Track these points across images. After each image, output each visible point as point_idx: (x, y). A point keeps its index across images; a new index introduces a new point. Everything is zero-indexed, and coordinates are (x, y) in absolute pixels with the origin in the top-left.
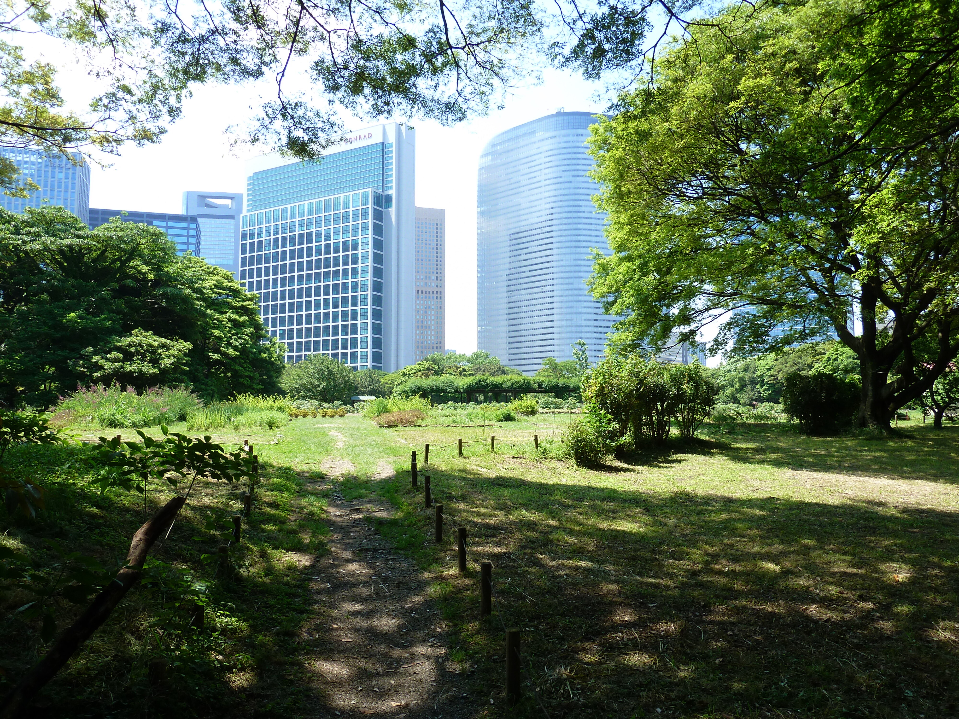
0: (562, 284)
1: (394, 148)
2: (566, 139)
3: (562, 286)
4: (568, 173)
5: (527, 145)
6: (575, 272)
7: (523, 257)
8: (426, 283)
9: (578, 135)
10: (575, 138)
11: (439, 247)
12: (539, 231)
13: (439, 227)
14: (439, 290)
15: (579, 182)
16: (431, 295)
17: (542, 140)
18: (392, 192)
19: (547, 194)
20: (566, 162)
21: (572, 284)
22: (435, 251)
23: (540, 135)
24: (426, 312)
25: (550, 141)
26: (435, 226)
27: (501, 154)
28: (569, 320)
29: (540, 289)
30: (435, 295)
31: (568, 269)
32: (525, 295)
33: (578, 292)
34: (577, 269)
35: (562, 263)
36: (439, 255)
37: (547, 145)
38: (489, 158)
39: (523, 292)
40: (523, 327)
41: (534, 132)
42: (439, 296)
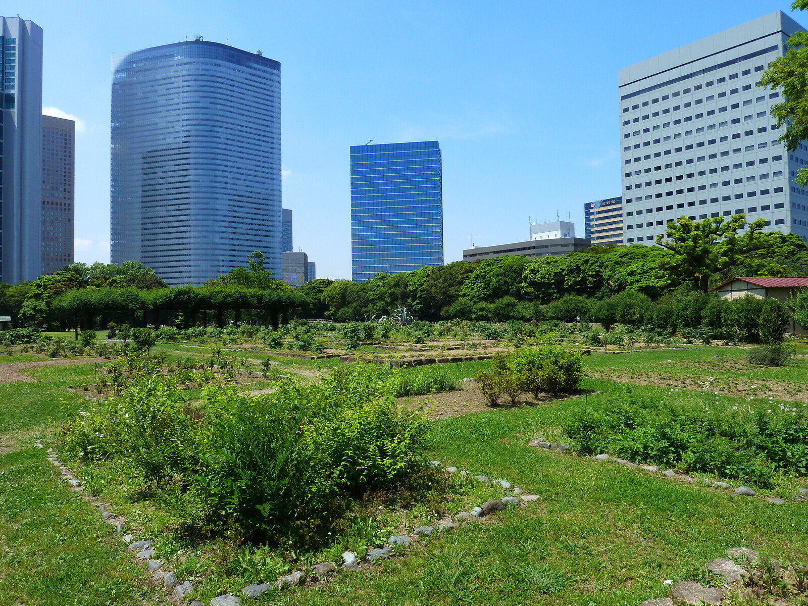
0: (198, 203)
1: (17, 45)
2: (204, 67)
3: (199, 206)
4: (206, 99)
5: (164, 67)
6: (212, 193)
7: (160, 175)
8: (53, 195)
9: (216, 65)
10: (213, 67)
11: (67, 158)
12: (176, 151)
13: (67, 138)
14: (67, 202)
15: (216, 109)
16: (59, 206)
17: (181, 65)
18: (15, 92)
19: (185, 117)
20: (204, 89)
21: (208, 204)
22: (63, 162)
23: (178, 59)
24: (52, 223)
25: (187, 67)
26: (64, 137)
27: (137, 72)
28: (205, 237)
29: (176, 207)
30: (63, 207)
31: (204, 190)
32: (161, 212)
33: (213, 212)
34: (213, 190)
35: (198, 184)
36: (67, 166)
37: (185, 70)
38: (125, 74)
39: (158, 208)
40: (158, 242)
41: (172, 56)
42: (67, 208)
